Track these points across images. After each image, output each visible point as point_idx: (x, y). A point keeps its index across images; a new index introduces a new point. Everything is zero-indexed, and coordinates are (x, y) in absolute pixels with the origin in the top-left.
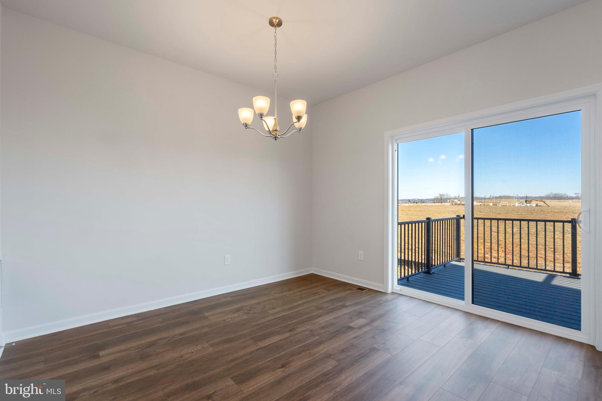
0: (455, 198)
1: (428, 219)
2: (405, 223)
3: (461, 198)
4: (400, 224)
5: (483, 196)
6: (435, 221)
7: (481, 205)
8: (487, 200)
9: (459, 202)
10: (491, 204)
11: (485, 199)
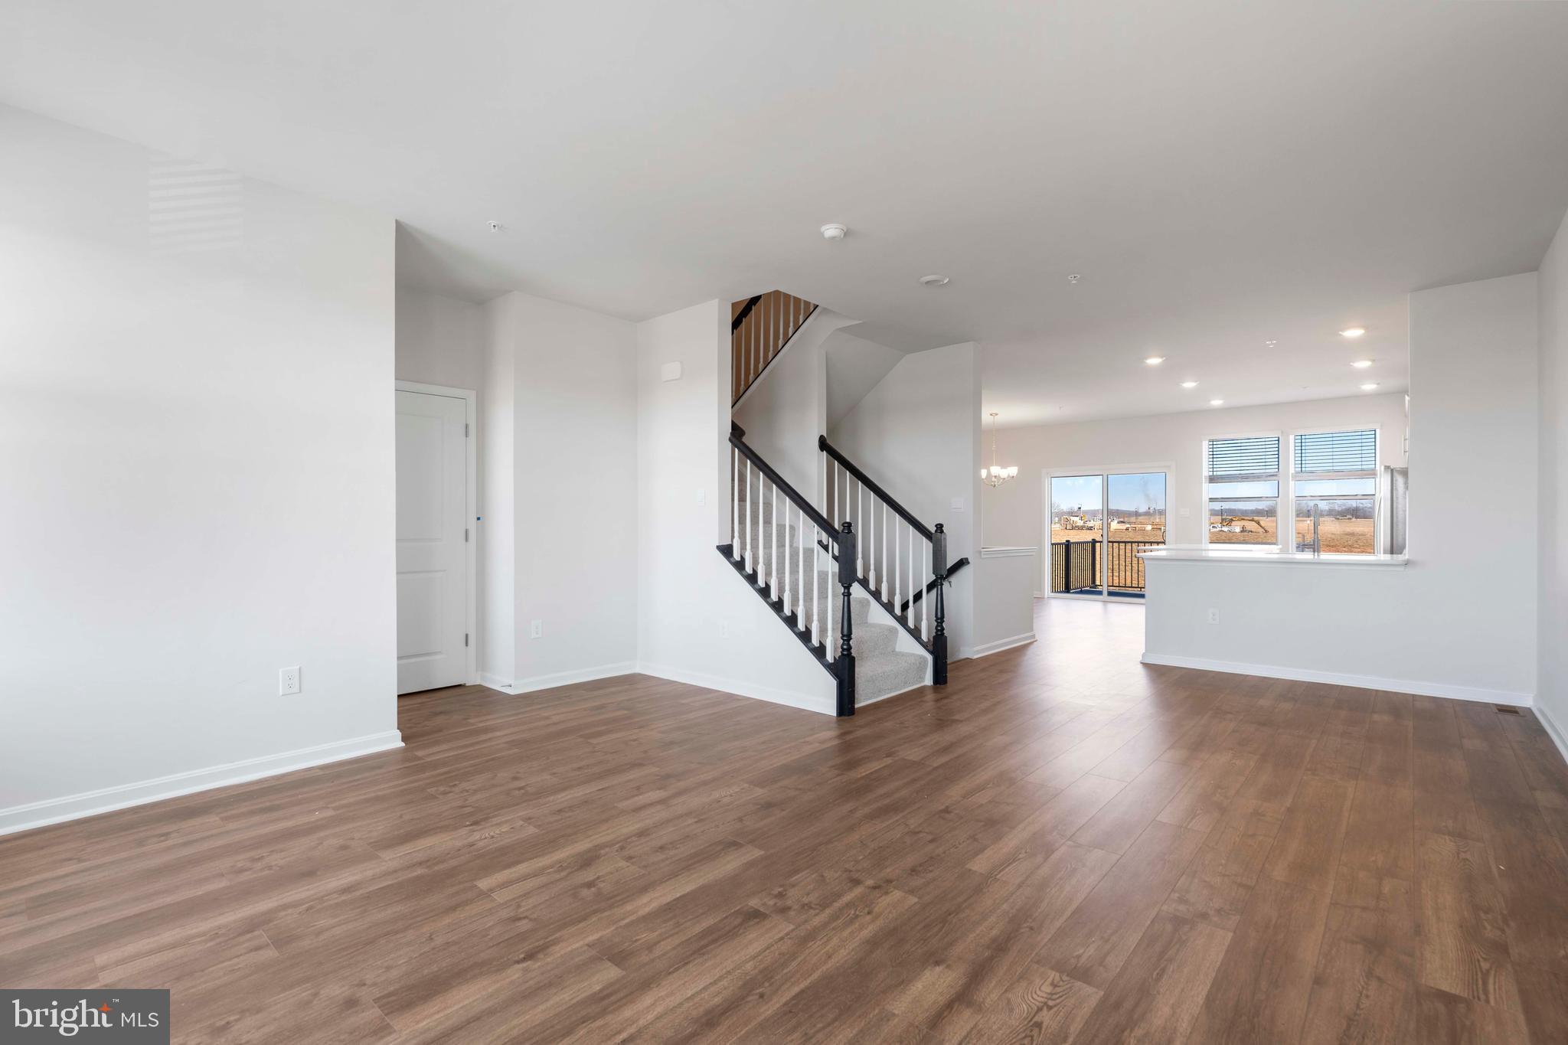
0: (1072, 513)
1: (1068, 541)
2: (1055, 544)
3: (1086, 512)
4: (1052, 544)
5: (1132, 509)
6: (1073, 543)
7: (1127, 529)
8: (1141, 519)
9: (1080, 523)
10: (1149, 528)
11: (1137, 514)
